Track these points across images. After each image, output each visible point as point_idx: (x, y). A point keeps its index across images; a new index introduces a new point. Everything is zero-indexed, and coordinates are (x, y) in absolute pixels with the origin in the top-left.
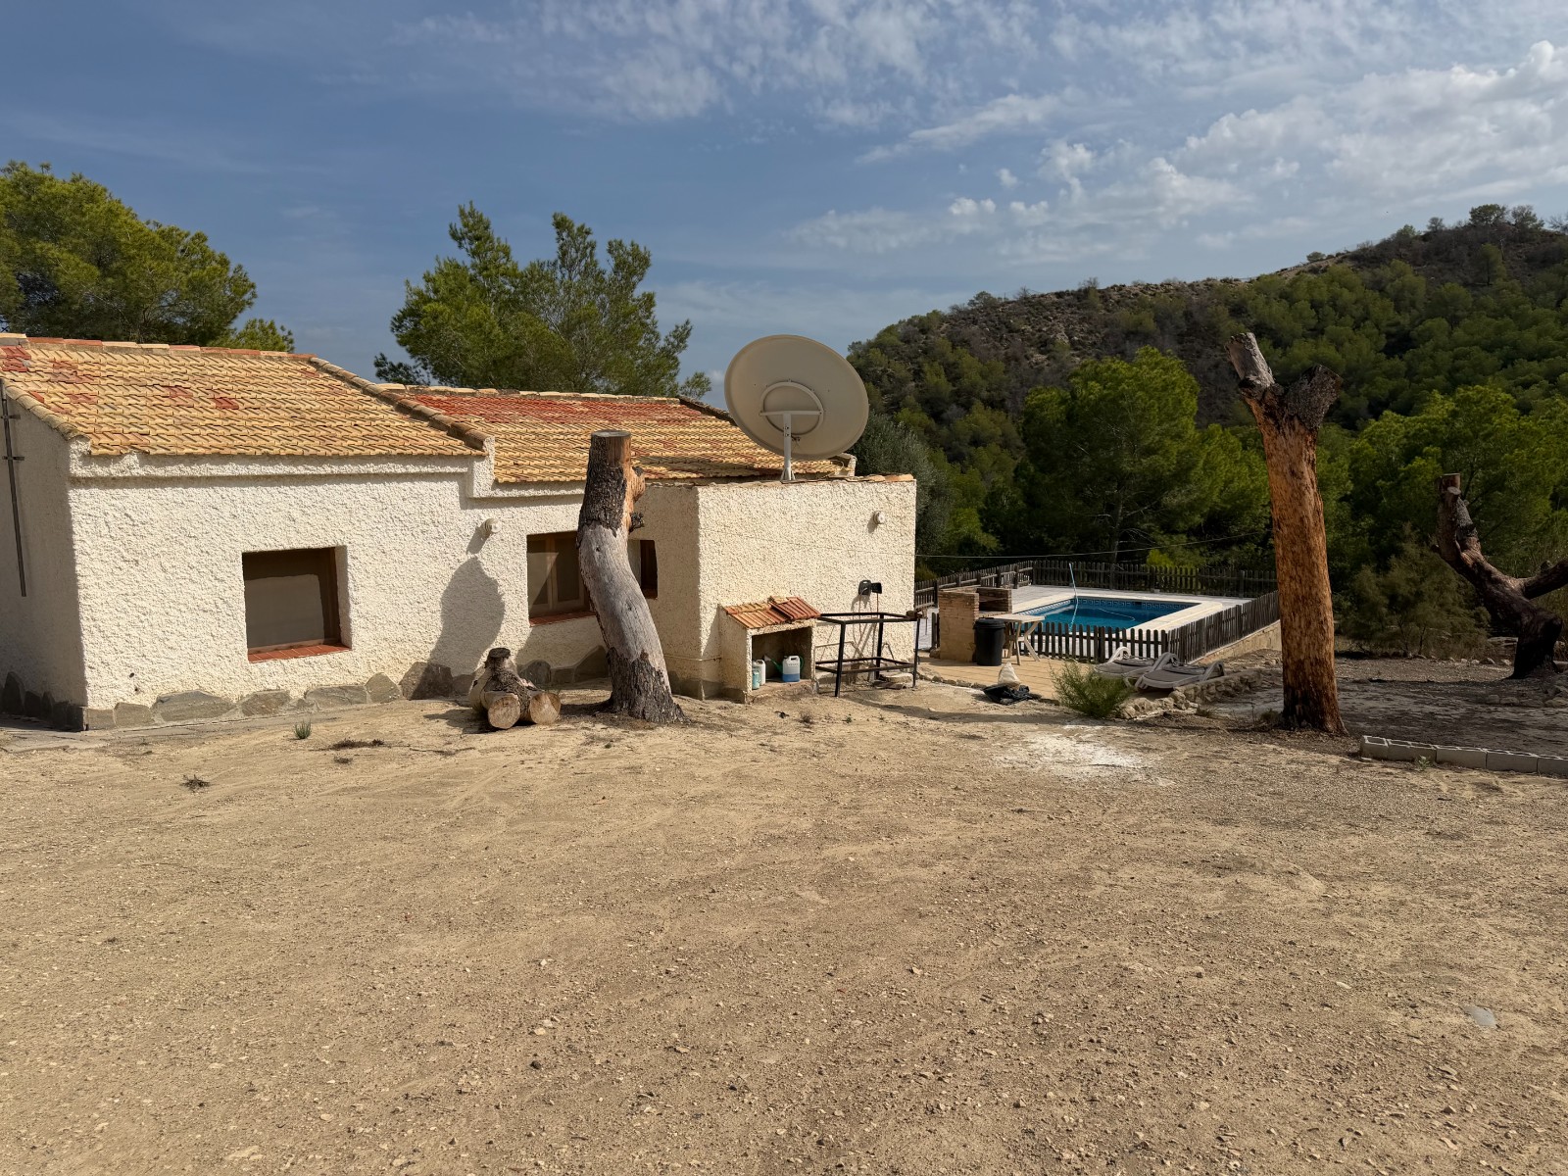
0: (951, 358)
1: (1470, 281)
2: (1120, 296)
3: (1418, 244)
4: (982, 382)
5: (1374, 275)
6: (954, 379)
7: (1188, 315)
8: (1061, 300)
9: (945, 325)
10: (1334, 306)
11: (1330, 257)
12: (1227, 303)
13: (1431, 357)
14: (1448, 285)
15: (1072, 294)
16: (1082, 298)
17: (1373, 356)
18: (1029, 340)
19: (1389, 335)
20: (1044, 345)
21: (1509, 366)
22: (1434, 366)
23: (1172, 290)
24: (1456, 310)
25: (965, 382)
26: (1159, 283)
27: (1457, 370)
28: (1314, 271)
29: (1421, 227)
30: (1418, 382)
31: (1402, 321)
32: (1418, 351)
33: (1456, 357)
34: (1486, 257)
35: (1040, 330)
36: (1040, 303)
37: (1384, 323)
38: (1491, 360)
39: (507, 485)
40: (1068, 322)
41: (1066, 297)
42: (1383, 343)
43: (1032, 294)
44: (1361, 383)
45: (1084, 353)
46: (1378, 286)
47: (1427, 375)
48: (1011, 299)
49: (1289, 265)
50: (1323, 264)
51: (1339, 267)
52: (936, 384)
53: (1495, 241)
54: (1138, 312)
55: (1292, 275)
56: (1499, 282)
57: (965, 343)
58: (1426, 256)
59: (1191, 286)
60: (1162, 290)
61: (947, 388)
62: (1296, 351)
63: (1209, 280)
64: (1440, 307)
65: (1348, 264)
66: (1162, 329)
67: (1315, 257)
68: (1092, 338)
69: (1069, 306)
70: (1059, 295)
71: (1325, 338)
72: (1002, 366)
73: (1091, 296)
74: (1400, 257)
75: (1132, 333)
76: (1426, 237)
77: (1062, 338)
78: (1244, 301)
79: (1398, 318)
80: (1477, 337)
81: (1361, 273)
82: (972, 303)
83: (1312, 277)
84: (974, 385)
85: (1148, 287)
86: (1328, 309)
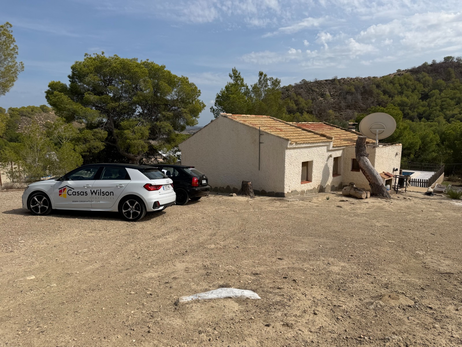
0: (296, 99)
1: (444, 79)
2: (343, 82)
3: (429, 67)
4: (306, 106)
5: (417, 76)
6: (297, 105)
7: (364, 87)
8: (327, 82)
9: (293, 89)
10: (406, 85)
11: (403, 71)
12: (375, 84)
13: (435, 101)
14: (439, 80)
15: (330, 80)
16: (333, 81)
17: (418, 101)
18: (318, 94)
19: (422, 94)
20: (323, 95)
21: (459, 104)
22: (436, 104)
23: (358, 80)
24: (441, 87)
25: (301, 106)
26: (354, 77)
27: (443, 105)
28: (399, 75)
29: (430, 62)
30: (432, 108)
31: (425, 90)
32: (431, 99)
33: (442, 102)
34: (449, 72)
35: (321, 91)
36: (321, 83)
37: (420, 91)
38: (453, 102)
39: (335, 147)
40: (329, 89)
41: (328, 81)
42: (420, 96)
43: (318, 80)
44: (414, 108)
45: (334, 98)
46: (418, 80)
47: (434, 106)
48: (312, 81)
49: (392, 73)
50: (402, 73)
51: (407, 74)
52: (293, 106)
53: (452, 67)
54: (349, 86)
55: (393, 76)
56: (453, 79)
57: (300, 94)
58: (431, 71)
59: (364, 79)
60: (356, 80)
61: (295, 107)
62: (396, 99)
63: (369, 77)
64: (436, 86)
65: (409, 73)
66: (356, 91)
67: (399, 71)
68: (336, 94)
69: (329, 84)
70: (326, 81)
71: (404, 95)
72: (311, 101)
73: (336, 81)
74: (424, 71)
75: (348, 92)
76: (431, 65)
77: (328, 93)
78: (380, 84)
79: (424, 89)
80: (448, 96)
81: (413, 76)
82: (300, 82)
83: (398, 76)
84: (303, 107)
85: (352, 79)
86: (404, 86)
